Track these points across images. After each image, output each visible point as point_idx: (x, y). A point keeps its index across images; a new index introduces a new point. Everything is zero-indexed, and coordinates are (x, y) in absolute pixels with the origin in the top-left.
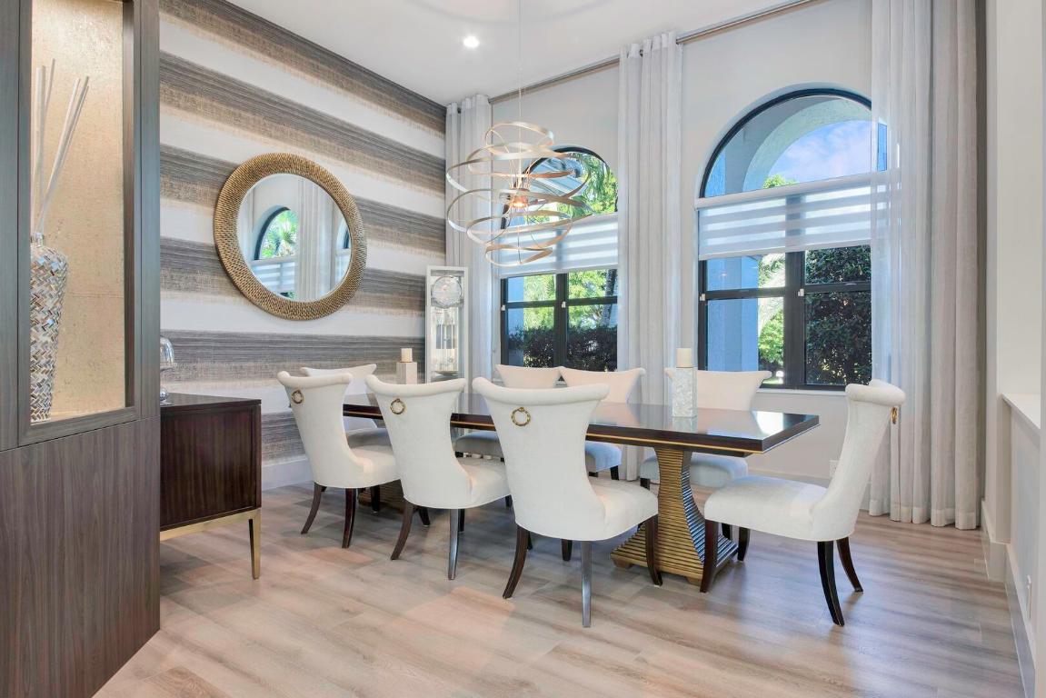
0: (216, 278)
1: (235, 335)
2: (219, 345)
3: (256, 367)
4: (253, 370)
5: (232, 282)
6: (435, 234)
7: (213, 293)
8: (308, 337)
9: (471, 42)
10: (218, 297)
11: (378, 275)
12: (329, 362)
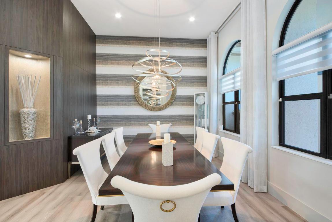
0: (135, 102)
1: (140, 115)
2: (136, 118)
3: (145, 123)
4: (144, 124)
5: (139, 103)
6: (203, 81)
7: (134, 106)
8: (159, 115)
9: (192, 19)
10: (136, 107)
11: (180, 97)
12: (165, 122)
